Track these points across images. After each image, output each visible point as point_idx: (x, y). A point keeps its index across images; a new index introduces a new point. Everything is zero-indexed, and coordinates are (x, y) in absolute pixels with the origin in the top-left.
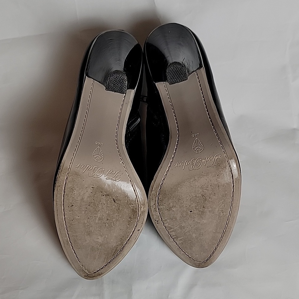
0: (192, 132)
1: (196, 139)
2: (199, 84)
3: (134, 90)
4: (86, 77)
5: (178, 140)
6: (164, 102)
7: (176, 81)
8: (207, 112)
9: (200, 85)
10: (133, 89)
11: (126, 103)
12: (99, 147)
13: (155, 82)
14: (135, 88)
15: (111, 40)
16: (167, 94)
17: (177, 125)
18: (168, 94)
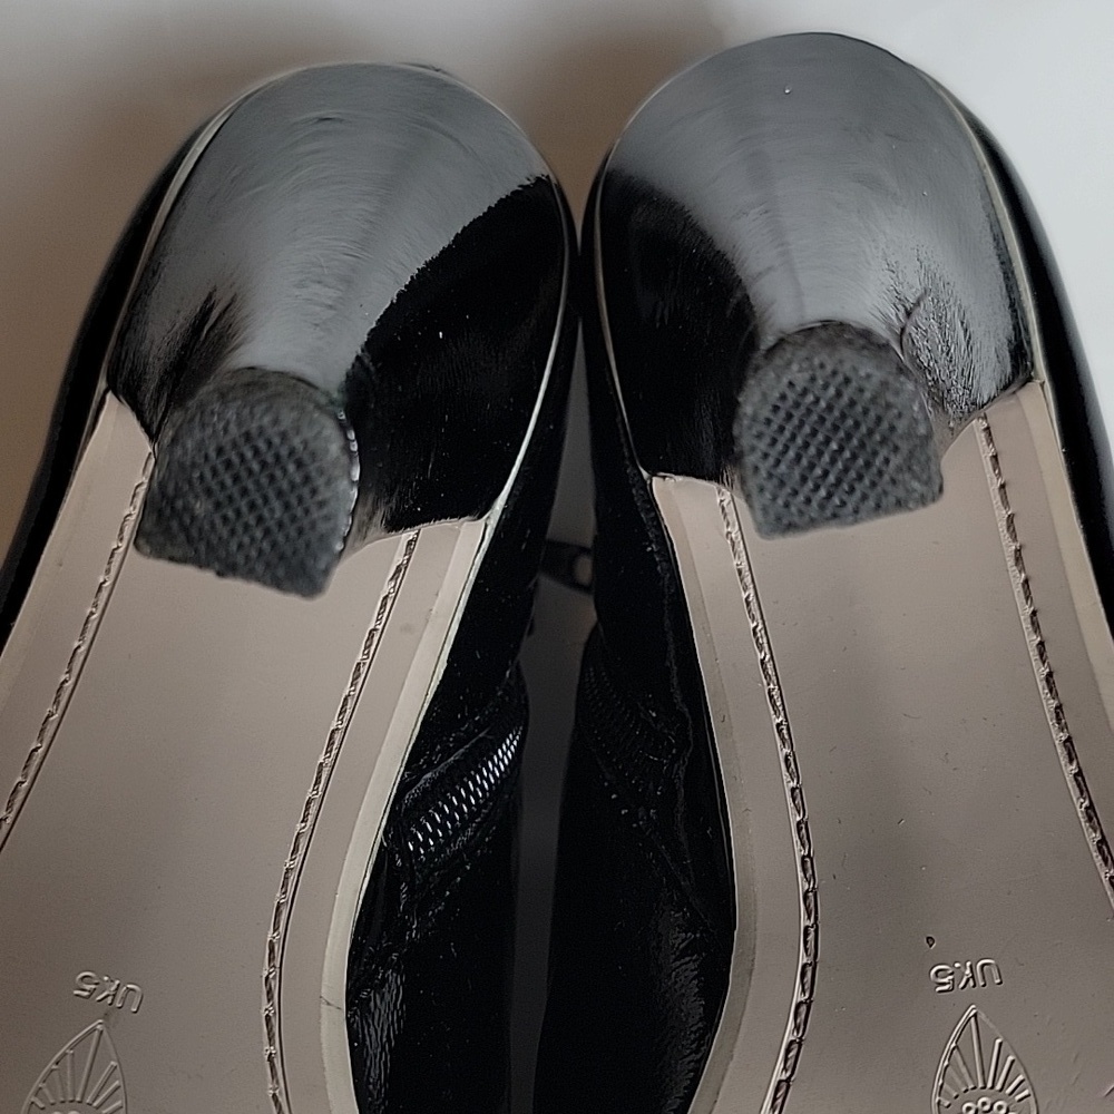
0: (930, 940)
1: (971, 1012)
2: (1004, 514)
3: (482, 522)
4: (110, 396)
5: (808, 1003)
6: (710, 641)
7: (822, 507)
8: (1063, 760)
9: (1010, 519)
10: (480, 517)
11: (407, 629)
12: (98, 1024)
13: (653, 474)
14: (488, 506)
15: (323, 126)
16: (740, 572)
17: (799, 852)
18: (748, 580)
